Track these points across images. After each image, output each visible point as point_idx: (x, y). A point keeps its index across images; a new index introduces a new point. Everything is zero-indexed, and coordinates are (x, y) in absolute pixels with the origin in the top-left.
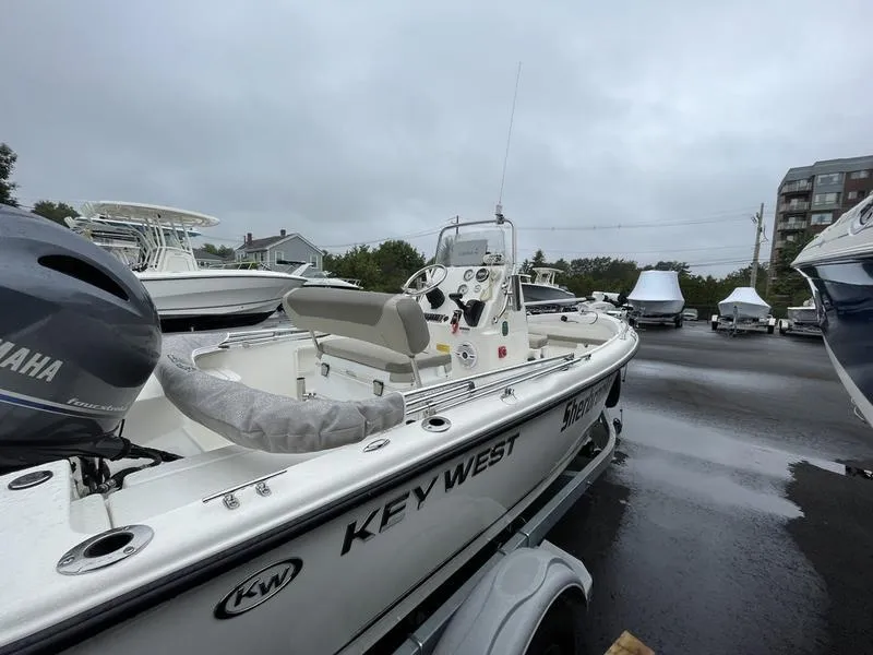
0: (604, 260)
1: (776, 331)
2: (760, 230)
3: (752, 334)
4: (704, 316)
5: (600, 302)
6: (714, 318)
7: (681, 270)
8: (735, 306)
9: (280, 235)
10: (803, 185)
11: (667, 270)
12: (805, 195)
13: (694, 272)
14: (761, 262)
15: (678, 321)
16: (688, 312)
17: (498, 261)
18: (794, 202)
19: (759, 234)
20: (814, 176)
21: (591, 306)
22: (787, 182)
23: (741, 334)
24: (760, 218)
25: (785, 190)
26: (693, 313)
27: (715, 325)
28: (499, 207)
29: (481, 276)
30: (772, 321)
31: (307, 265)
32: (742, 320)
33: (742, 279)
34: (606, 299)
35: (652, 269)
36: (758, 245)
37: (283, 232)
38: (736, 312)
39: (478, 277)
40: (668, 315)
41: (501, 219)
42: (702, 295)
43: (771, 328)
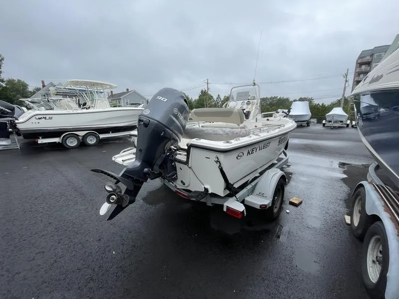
0: (275, 98)
1: (350, 126)
2: (346, 81)
3: (340, 127)
4: (319, 122)
5: (281, 113)
6: (324, 122)
7: (310, 101)
8: (333, 116)
9: (126, 91)
10: (368, 58)
11: (304, 101)
12: (368, 64)
13: (316, 102)
14: (346, 96)
15: (308, 124)
16: (312, 120)
17: (254, 98)
18: (363, 67)
19: (346, 83)
20: (373, 54)
21: (277, 115)
22: (360, 57)
23: (335, 128)
24: (346, 76)
25: (359, 61)
26: (315, 120)
27: (324, 125)
28: (254, 80)
29: (248, 103)
30: (349, 122)
31: (143, 105)
32: (336, 122)
33: (337, 104)
34: (283, 112)
35: (297, 101)
36: (345, 88)
37: (127, 90)
38: (333, 119)
39: (247, 104)
40: (304, 121)
41: (254, 84)
42: (319, 112)
43: (348, 125)
